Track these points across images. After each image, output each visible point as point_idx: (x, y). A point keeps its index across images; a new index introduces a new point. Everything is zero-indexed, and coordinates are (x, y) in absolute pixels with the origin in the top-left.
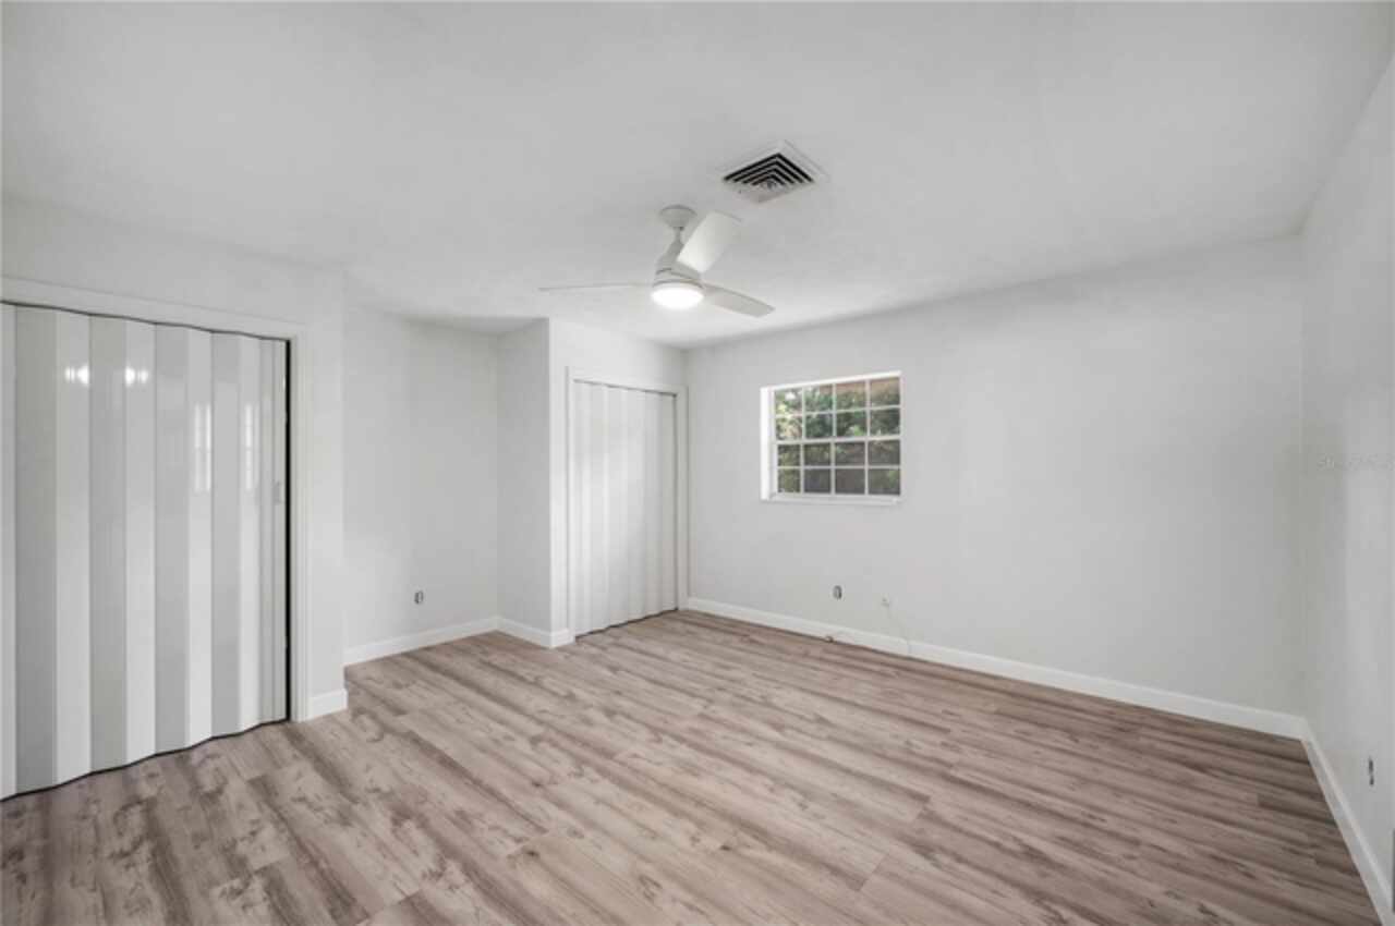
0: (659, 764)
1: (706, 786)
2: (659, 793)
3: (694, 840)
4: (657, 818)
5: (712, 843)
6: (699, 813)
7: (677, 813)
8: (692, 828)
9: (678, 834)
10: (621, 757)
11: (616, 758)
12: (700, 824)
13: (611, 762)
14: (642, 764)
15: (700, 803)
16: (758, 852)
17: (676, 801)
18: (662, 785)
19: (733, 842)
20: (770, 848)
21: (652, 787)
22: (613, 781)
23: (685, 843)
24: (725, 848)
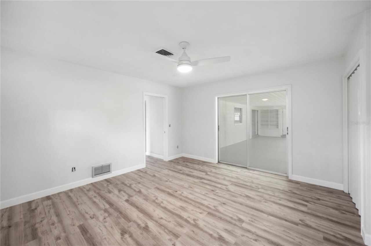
0: (192, 210)
1: (179, 203)
2: (190, 202)
3: (182, 193)
4: (190, 196)
5: (179, 192)
6: (181, 197)
7: (186, 197)
8: (183, 195)
9: (185, 193)
10: (206, 213)
11: (207, 213)
12: (181, 195)
13: (209, 211)
14: (198, 210)
15: (181, 199)
16: (170, 191)
17: (186, 200)
18: (191, 204)
19: (175, 193)
20: (168, 192)
21: (193, 203)
22: (204, 205)
23: (185, 192)
24: (176, 191)
